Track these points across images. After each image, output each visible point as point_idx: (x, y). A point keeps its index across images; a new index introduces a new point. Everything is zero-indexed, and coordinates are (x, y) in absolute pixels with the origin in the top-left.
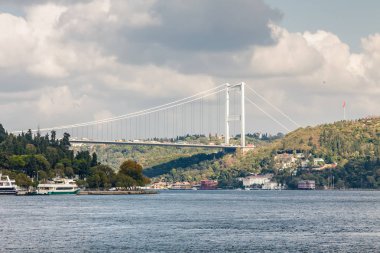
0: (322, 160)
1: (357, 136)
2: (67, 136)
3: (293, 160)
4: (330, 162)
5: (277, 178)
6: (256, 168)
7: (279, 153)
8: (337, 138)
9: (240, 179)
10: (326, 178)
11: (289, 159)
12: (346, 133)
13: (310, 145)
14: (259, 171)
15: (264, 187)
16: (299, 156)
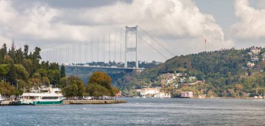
0: (194, 78)
1: (217, 62)
2: (38, 50)
3: (174, 77)
4: (201, 80)
5: (164, 90)
6: (148, 83)
7: (164, 73)
8: (203, 63)
9: (138, 90)
10: (200, 90)
11: (171, 77)
12: (209, 60)
13: (185, 67)
14: (150, 85)
15: (155, 96)
16: (178, 75)
